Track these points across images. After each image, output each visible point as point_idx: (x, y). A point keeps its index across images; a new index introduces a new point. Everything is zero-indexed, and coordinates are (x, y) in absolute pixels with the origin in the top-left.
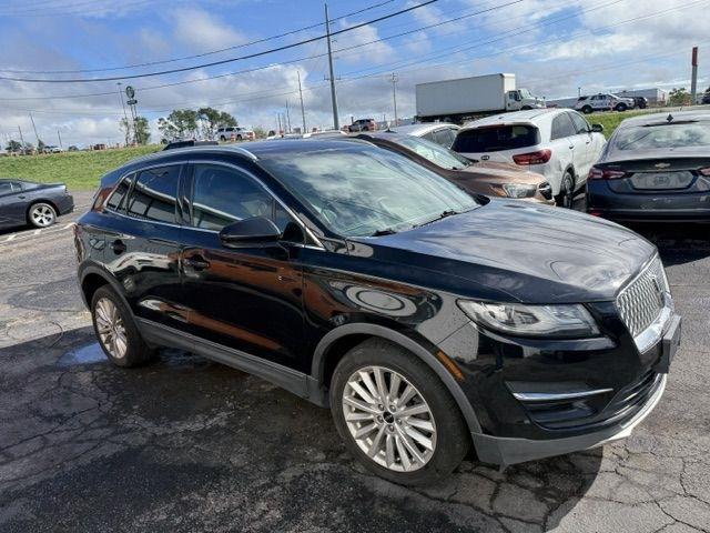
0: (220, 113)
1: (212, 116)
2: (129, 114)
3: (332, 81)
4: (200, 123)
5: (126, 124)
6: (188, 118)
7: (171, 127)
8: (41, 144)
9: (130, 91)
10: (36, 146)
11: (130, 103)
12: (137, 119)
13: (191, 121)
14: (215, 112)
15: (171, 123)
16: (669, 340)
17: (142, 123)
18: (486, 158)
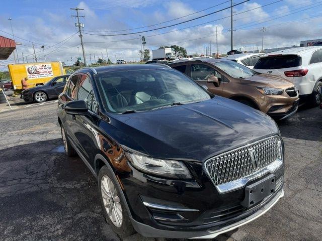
0: (179, 48)
1: (176, 48)
2: (143, 48)
3: (232, 31)
5: (141, 52)
8: (109, 60)
9: (144, 38)
10: (107, 61)
11: (143, 43)
12: (146, 50)
14: (178, 47)
16: (249, 189)
17: (147, 52)
18: (270, 72)
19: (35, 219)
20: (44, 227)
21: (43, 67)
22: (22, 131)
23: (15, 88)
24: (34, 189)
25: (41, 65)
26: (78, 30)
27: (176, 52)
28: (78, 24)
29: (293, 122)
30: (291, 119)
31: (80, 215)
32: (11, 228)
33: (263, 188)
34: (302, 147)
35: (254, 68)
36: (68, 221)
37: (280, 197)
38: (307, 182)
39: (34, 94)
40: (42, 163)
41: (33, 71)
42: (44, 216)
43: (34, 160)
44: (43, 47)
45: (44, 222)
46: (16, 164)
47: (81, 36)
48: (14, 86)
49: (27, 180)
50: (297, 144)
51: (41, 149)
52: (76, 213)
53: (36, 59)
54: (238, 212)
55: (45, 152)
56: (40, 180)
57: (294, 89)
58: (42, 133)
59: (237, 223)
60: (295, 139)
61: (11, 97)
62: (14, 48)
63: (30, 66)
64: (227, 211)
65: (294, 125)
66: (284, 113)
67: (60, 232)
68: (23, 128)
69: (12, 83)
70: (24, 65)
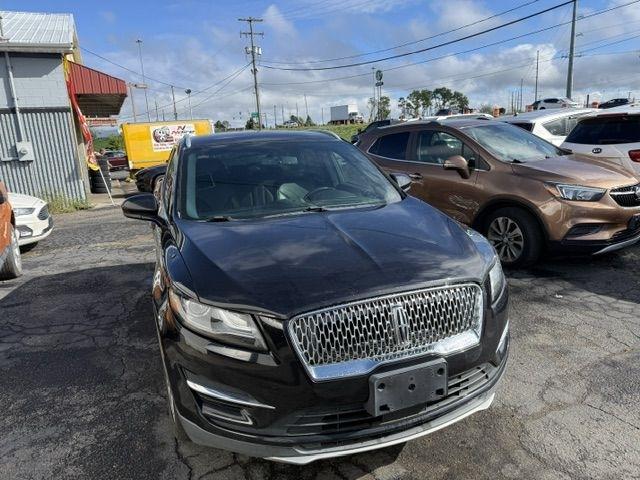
0: (452, 92)
1: (445, 94)
2: (376, 94)
3: (571, 58)
4: (434, 101)
5: (373, 103)
6: (424, 97)
7: (409, 105)
8: (309, 118)
9: (379, 75)
10: (305, 120)
11: (378, 85)
12: (381, 99)
13: (427, 100)
14: (448, 91)
15: (409, 101)
16: (376, 379)
17: (385, 101)
18: (598, 151)
19: (64, 393)
20: (70, 407)
21: (180, 130)
22: (114, 243)
23: (131, 167)
24: (87, 343)
25: (176, 126)
26: (251, 59)
27: (445, 102)
28: (250, 49)
29: (632, 261)
30: (629, 256)
31: (133, 396)
32: (22, 401)
33: (412, 382)
34: (620, 315)
35: (567, 141)
36: (111, 403)
37: (478, 409)
38: (589, 390)
39: (154, 179)
40: (118, 302)
41: (162, 136)
42: (78, 390)
43: (108, 295)
44: (189, 92)
45: (75, 399)
46: (78, 299)
47: (255, 71)
48: (130, 162)
49: (82, 328)
50: (613, 309)
51: (127, 277)
52: (130, 391)
53: (176, 114)
54: (362, 422)
55: (131, 283)
56: (103, 329)
57: (634, 190)
58: (142, 250)
59: (359, 445)
60: (614, 300)
61: (124, 183)
62: (124, 96)
63: (158, 127)
64: (333, 418)
65: (631, 268)
66: (604, 241)
67: (90, 418)
68: (118, 238)
69: (126, 157)
70: (146, 125)
